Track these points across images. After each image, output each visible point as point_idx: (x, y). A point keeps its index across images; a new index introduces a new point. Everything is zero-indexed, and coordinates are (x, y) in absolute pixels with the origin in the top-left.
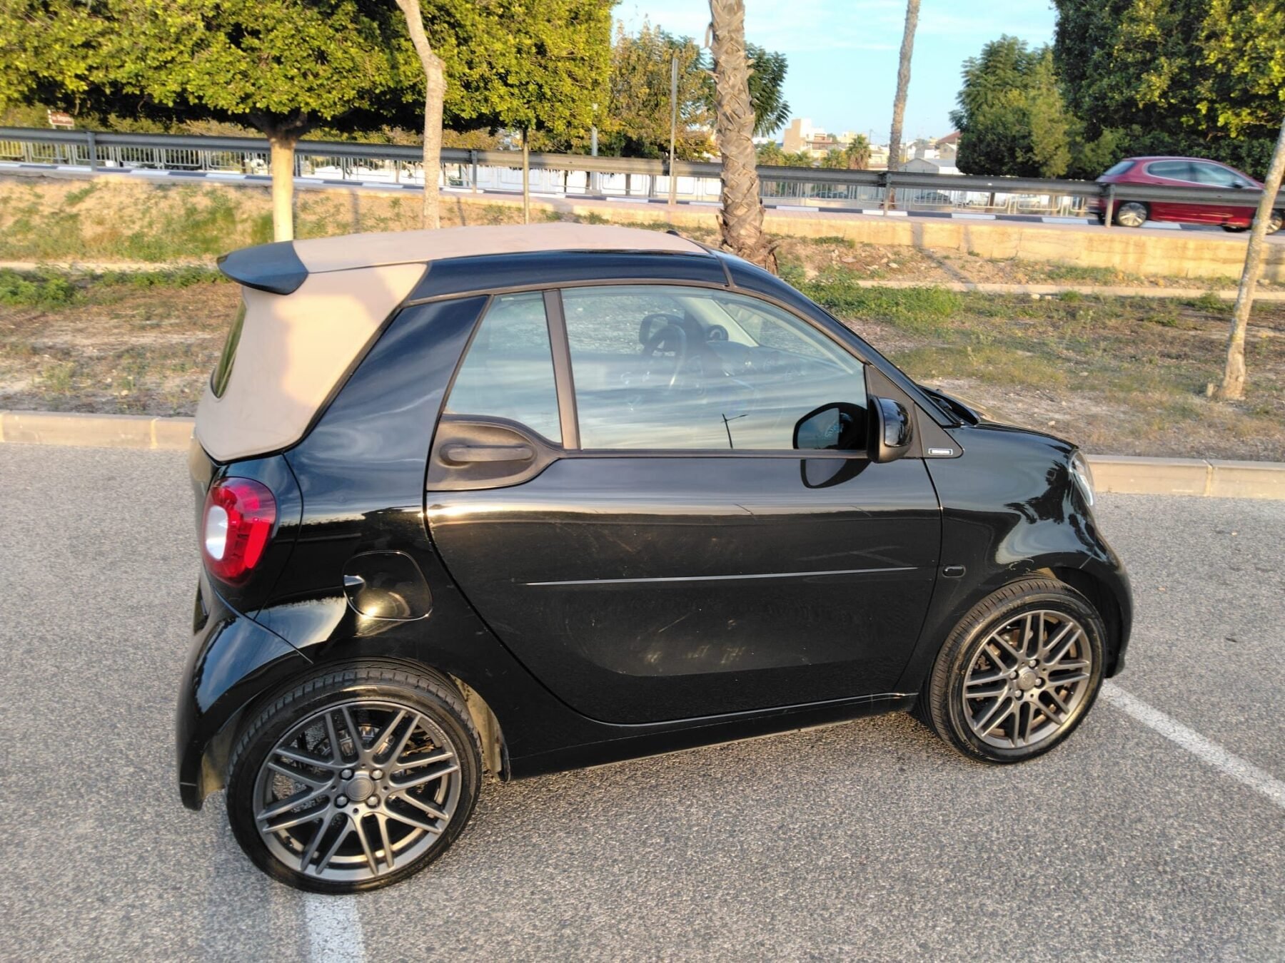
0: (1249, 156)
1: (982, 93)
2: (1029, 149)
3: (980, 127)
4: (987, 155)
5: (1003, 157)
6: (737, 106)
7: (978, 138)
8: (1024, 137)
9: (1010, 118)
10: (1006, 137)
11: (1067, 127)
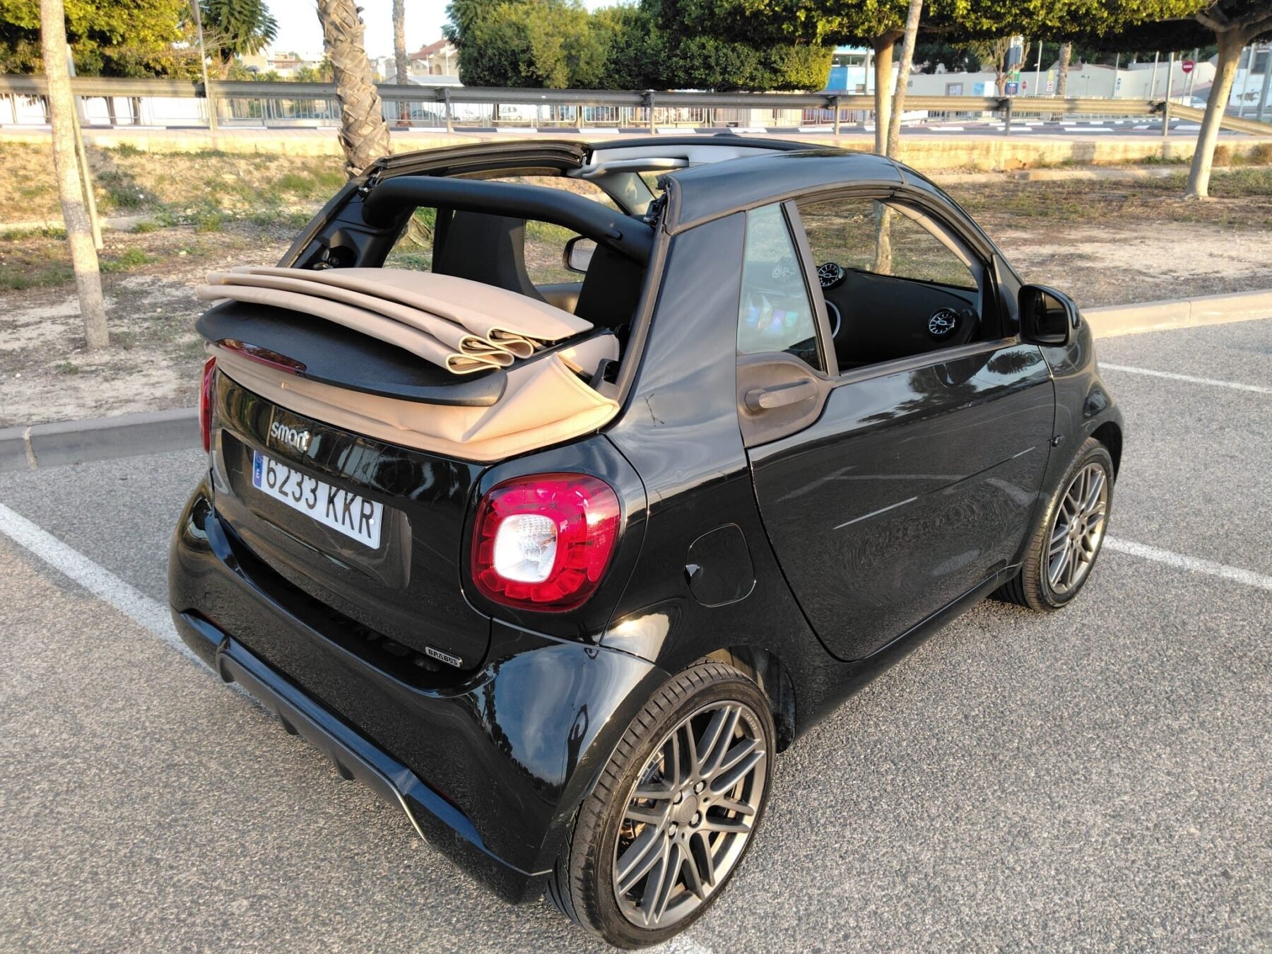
0: (717, 65)
1: (471, 7)
2: (531, 63)
3: (479, 42)
4: (490, 69)
5: (506, 71)
6: (345, 14)
7: (479, 53)
8: (523, 51)
9: (509, 32)
10: (506, 51)
11: (562, 40)
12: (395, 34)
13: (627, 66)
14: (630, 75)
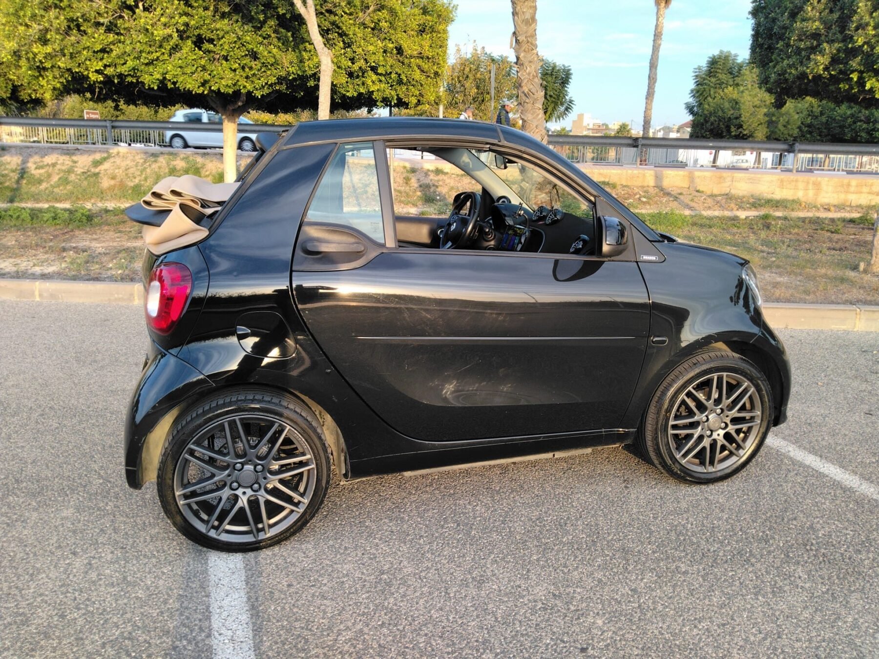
1: (707, 89)
2: (740, 126)
3: (706, 112)
5: (722, 132)
6: (532, 86)
7: (705, 120)
8: (737, 118)
9: (727, 105)
10: (724, 119)
11: (766, 110)
12: (646, 108)
13: (819, 129)
14: (820, 135)
